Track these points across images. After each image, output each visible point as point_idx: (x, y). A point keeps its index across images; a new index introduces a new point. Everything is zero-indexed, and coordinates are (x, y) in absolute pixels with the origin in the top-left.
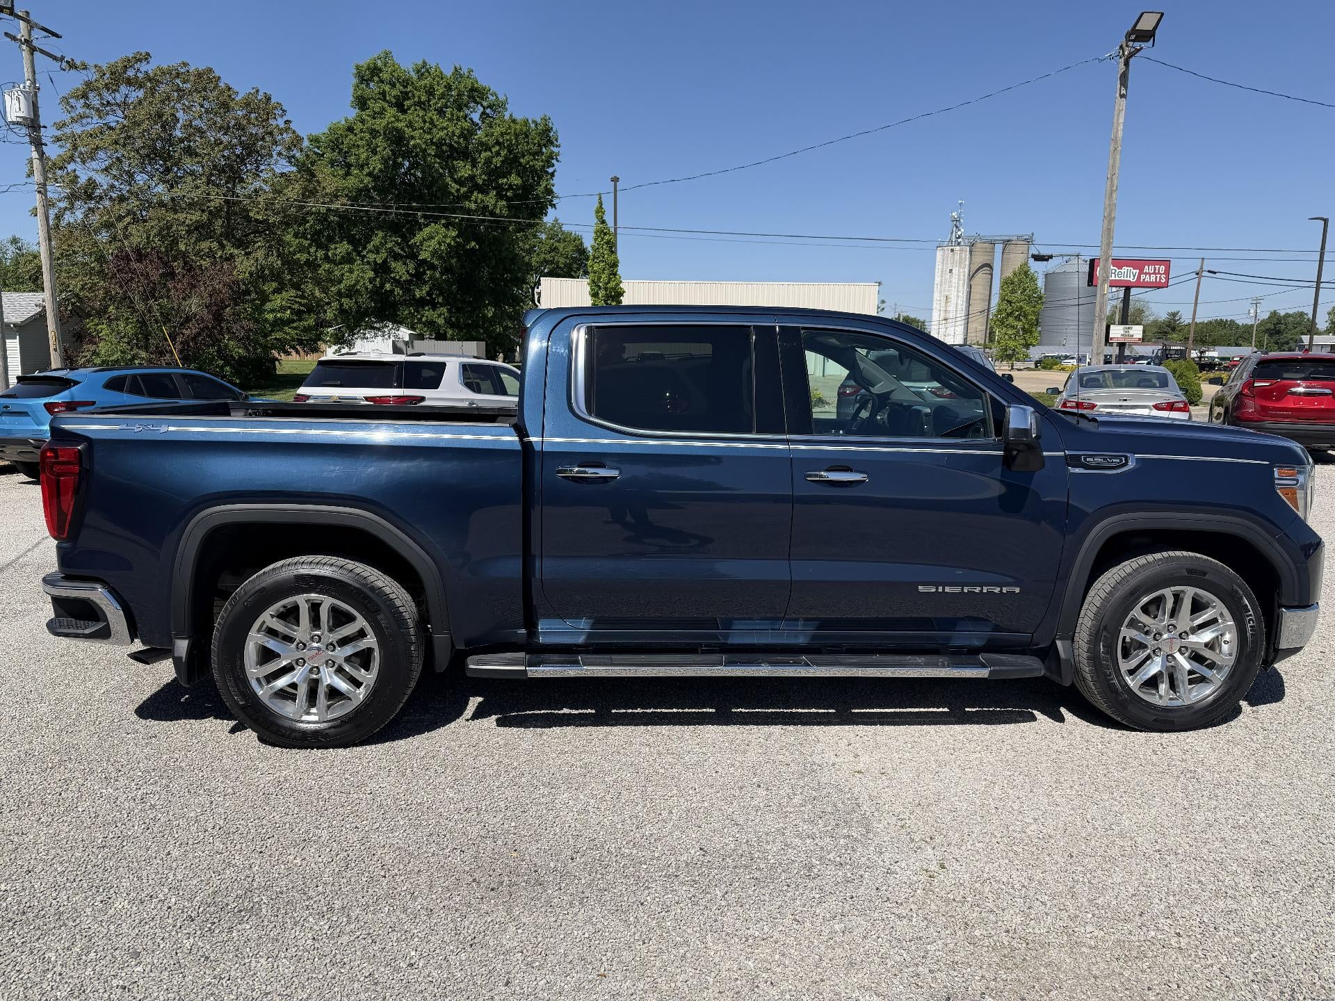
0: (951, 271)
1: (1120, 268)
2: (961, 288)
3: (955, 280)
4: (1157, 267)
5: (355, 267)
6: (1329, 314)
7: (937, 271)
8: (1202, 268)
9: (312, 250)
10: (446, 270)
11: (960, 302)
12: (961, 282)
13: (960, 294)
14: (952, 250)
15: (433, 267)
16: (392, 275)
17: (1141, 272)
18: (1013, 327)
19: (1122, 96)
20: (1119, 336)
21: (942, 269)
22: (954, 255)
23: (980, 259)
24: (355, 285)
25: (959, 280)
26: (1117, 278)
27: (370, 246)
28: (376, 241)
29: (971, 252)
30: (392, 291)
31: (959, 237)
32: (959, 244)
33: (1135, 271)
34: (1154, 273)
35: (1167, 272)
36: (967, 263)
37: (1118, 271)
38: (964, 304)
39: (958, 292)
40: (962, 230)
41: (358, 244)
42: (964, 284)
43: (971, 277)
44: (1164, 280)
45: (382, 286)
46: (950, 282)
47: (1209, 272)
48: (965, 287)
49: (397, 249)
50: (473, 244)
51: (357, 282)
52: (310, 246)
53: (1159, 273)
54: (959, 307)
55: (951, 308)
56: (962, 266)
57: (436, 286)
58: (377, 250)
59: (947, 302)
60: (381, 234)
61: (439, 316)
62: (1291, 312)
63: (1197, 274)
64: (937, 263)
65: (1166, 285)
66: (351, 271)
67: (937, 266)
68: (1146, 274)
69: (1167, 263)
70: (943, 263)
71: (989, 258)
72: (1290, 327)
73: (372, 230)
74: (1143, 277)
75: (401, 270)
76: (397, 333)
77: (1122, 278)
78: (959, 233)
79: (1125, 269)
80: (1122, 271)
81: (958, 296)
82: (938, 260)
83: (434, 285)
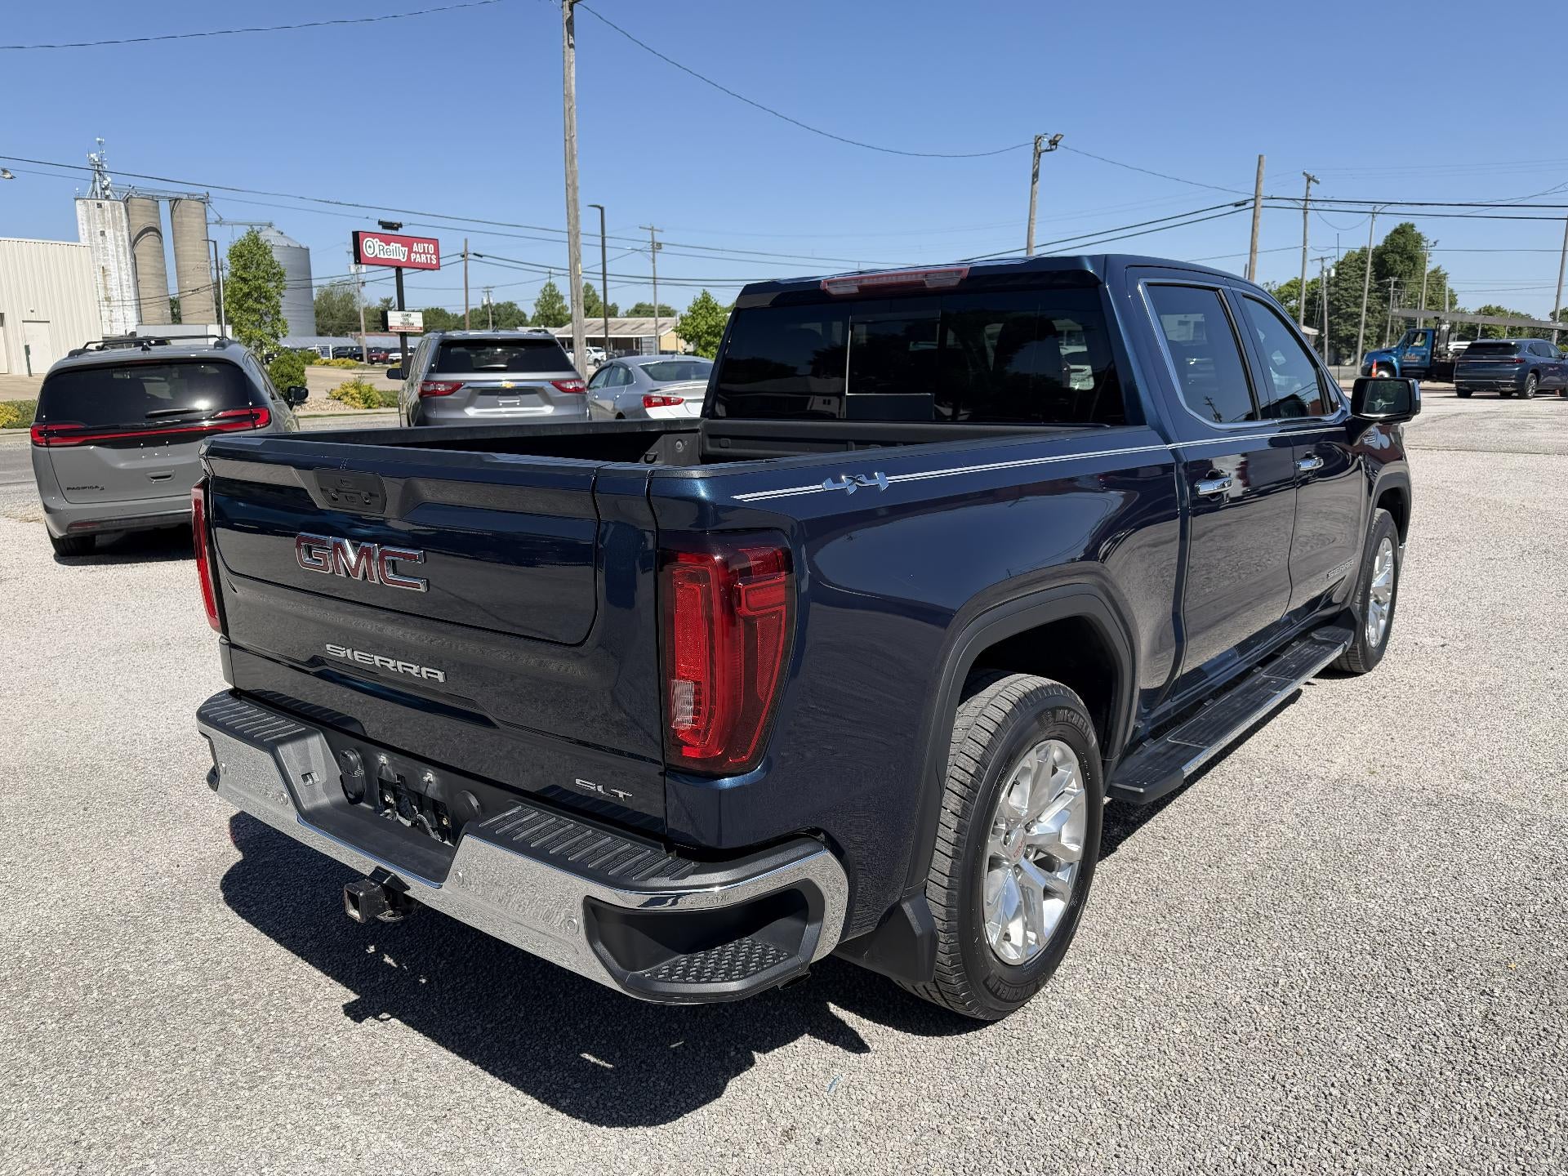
0: (103, 233)
1: (388, 244)
2: (122, 257)
3: (111, 246)
4: (426, 245)
6: (536, 305)
7: (81, 232)
8: (466, 250)
11: (124, 277)
12: (121, 250)
13: (123, 265)
14: (100, 206)
17: (410, 251)
18: (255, 311)
19: (571, 46)
20: (399, 324)
21: (90, 230)
22: (103, 212)
23: (141, 222)
25: (117, 246)
26: (386, 257)
29: (127, 210)
31: (106, 188)
32: (107, 197)
33: (403, 249)
34: (424, 253)
35: (437, 252)
36: (125, 224)
37: (386, 247)
38: (131, 279)
39: (119, 262)
40: (109, 179)
42: (125, 253)
43: (134, 244)
44: (434, 262)
46: (104, 248)
47: (475, 254)
48: (128, 256)
53: (428, 253)
54: (125, 283)
55: (113, 282)
56: (119, 228)
59: (105, 276)
62: (502, 302)
63: (463, 256)
64: (80, 222)
65: (437, 267)
67: (80, 226)
68: (415, 253)
69: (435, 242)
70: (89, 221)
71: (153, 220)
72: (503, 317)
74: (413, 256)
77: (391, 257)
78: (105, 183)
79: (393, 246)
80: (391, 248)
81: (120, 269)
82: (79, 217)
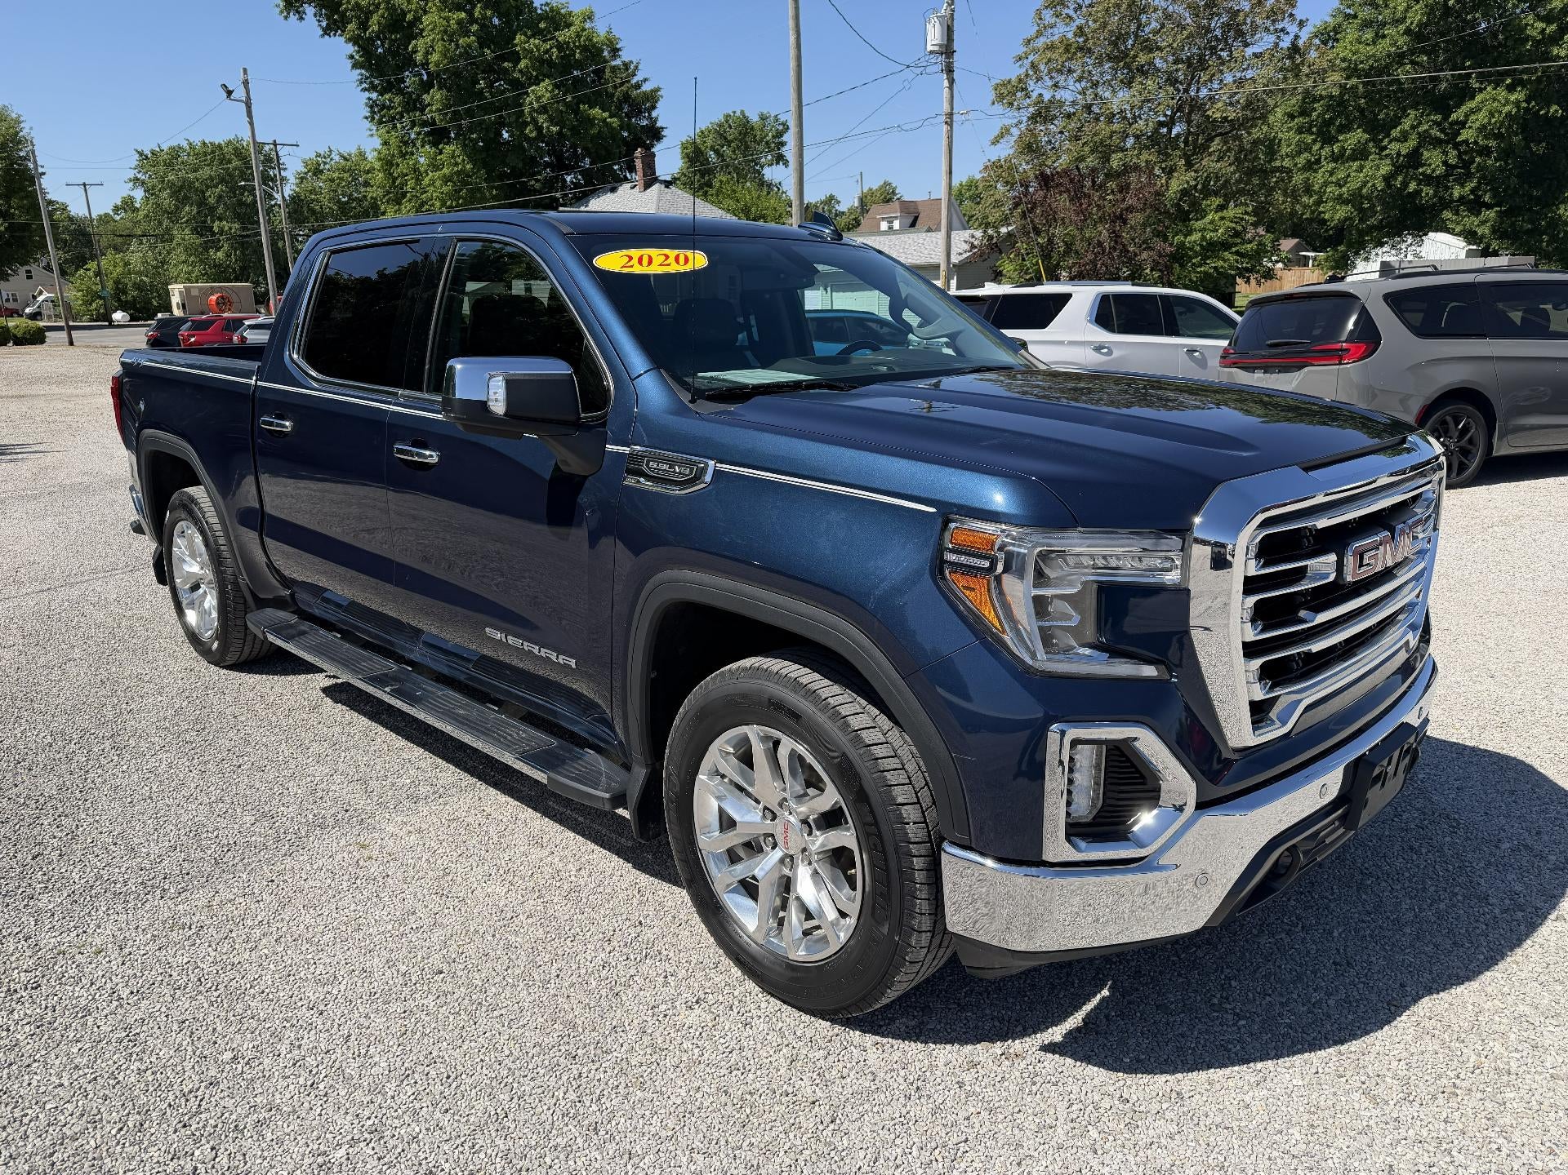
5: (1368, 164)
9: (1316, 147)
10: (1506, 154)
15: (1485, 151)
16: (1421, 170)
24: (1360, 189)
27: (1395, 133)
28: (1407, 124)
30: (1418, 192)
41: (1378, 129)
45: (1405, 184)
49: (1435, 132)
50: (1554, 107)
51: (1365, 184)
52: (1315, 141)
57: (1487, 179)
58: (1404, 137)
60: (1412, 113)
61: (1483, 223)
66: (1360, 169)
73: (1404, 110)
75: (1434, 161)
76: (1418, 249)
83: (1483, 177)
